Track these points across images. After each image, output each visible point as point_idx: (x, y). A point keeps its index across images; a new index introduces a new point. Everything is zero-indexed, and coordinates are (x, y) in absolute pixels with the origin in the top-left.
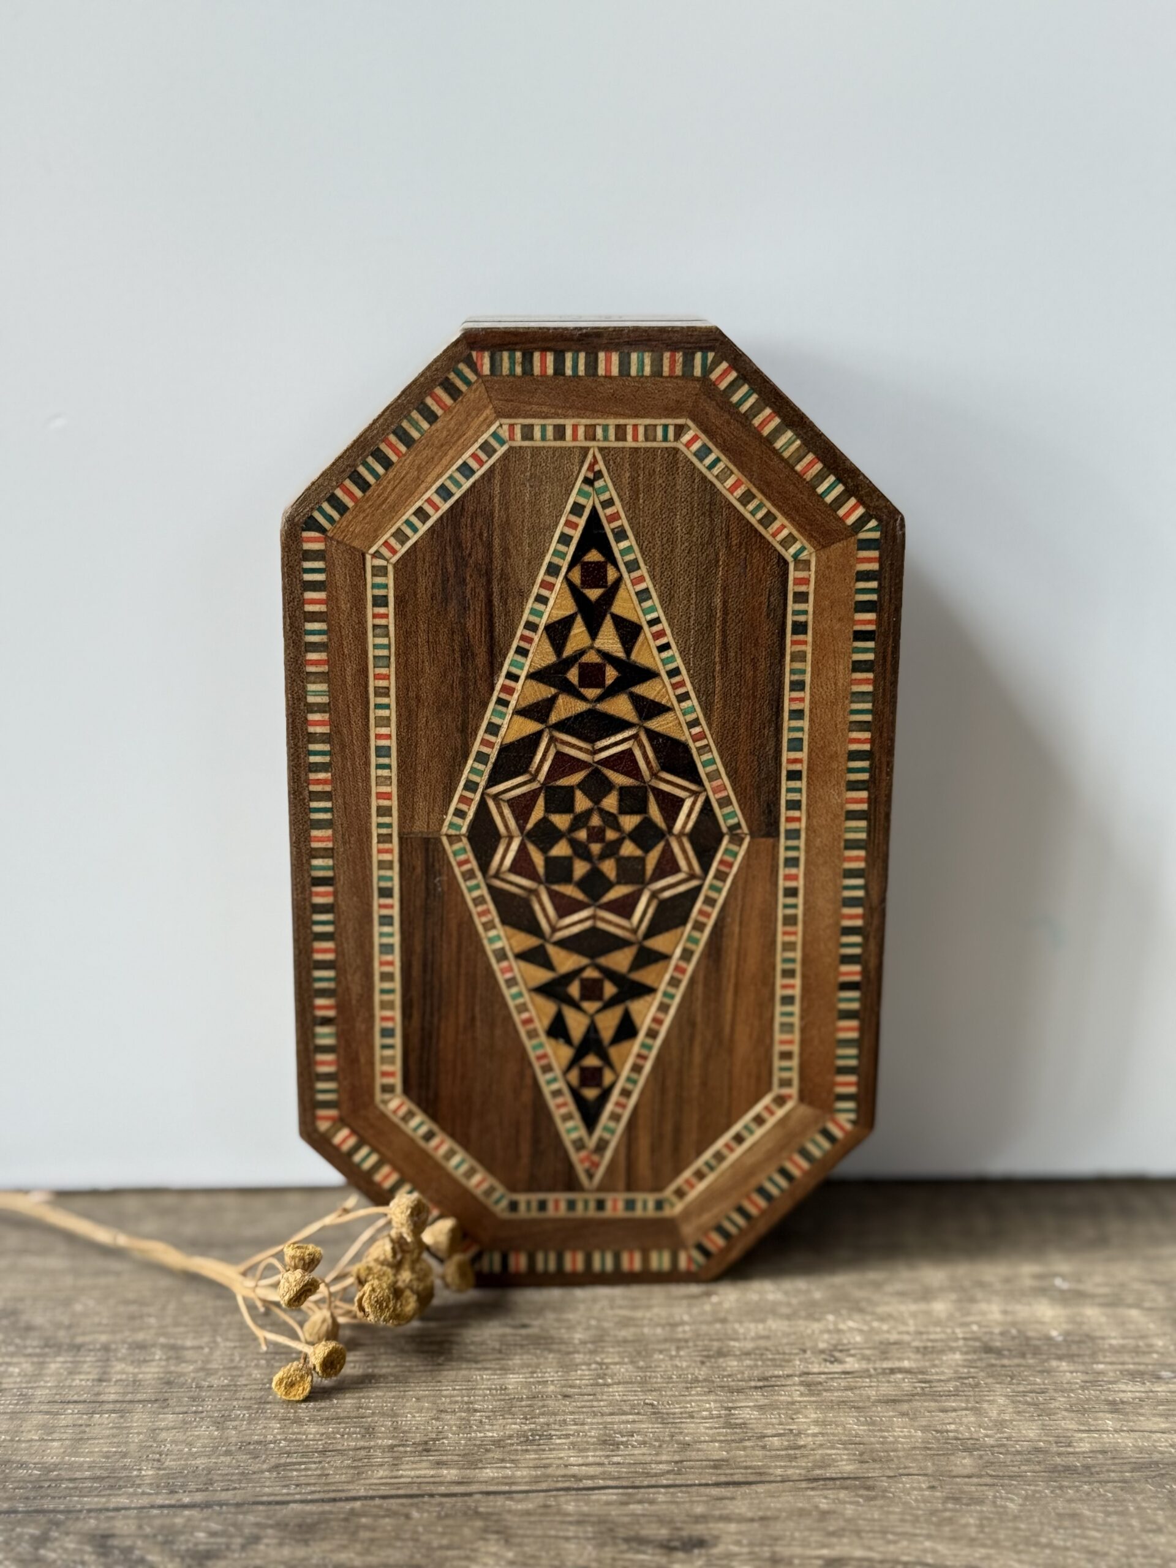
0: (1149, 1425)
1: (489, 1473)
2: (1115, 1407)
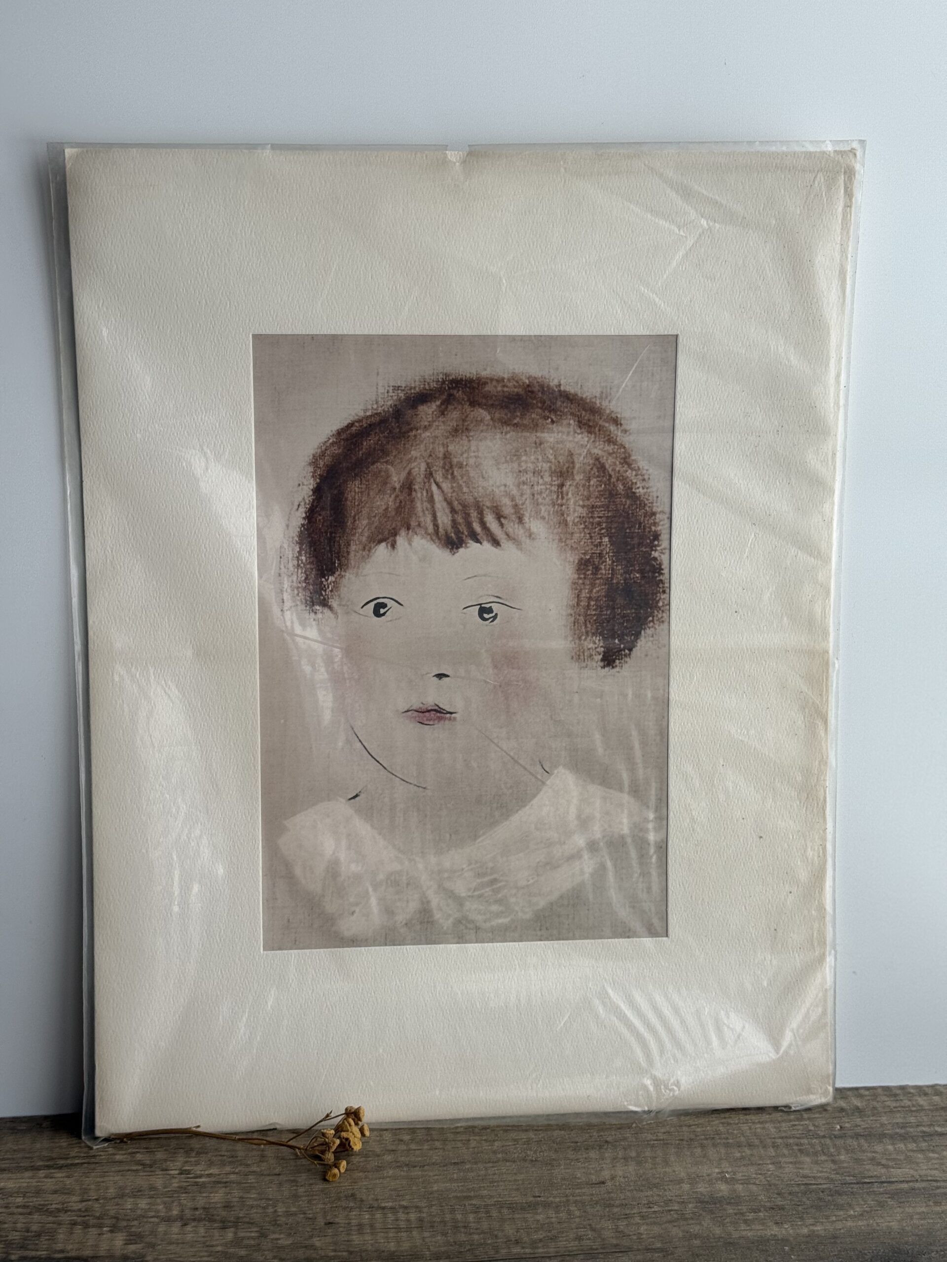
0: (758, 1227)
1: (541, 1250)
2: (746, 1222)
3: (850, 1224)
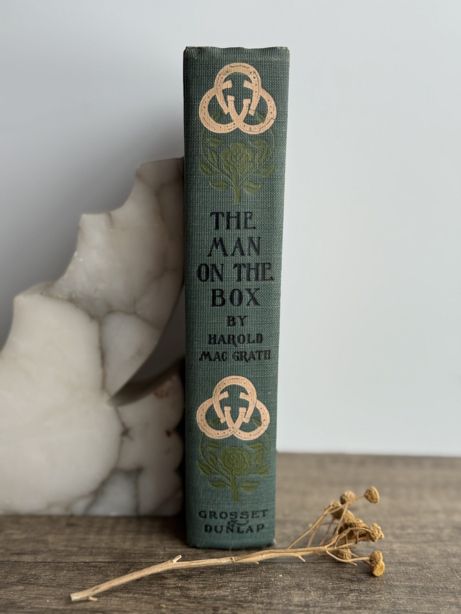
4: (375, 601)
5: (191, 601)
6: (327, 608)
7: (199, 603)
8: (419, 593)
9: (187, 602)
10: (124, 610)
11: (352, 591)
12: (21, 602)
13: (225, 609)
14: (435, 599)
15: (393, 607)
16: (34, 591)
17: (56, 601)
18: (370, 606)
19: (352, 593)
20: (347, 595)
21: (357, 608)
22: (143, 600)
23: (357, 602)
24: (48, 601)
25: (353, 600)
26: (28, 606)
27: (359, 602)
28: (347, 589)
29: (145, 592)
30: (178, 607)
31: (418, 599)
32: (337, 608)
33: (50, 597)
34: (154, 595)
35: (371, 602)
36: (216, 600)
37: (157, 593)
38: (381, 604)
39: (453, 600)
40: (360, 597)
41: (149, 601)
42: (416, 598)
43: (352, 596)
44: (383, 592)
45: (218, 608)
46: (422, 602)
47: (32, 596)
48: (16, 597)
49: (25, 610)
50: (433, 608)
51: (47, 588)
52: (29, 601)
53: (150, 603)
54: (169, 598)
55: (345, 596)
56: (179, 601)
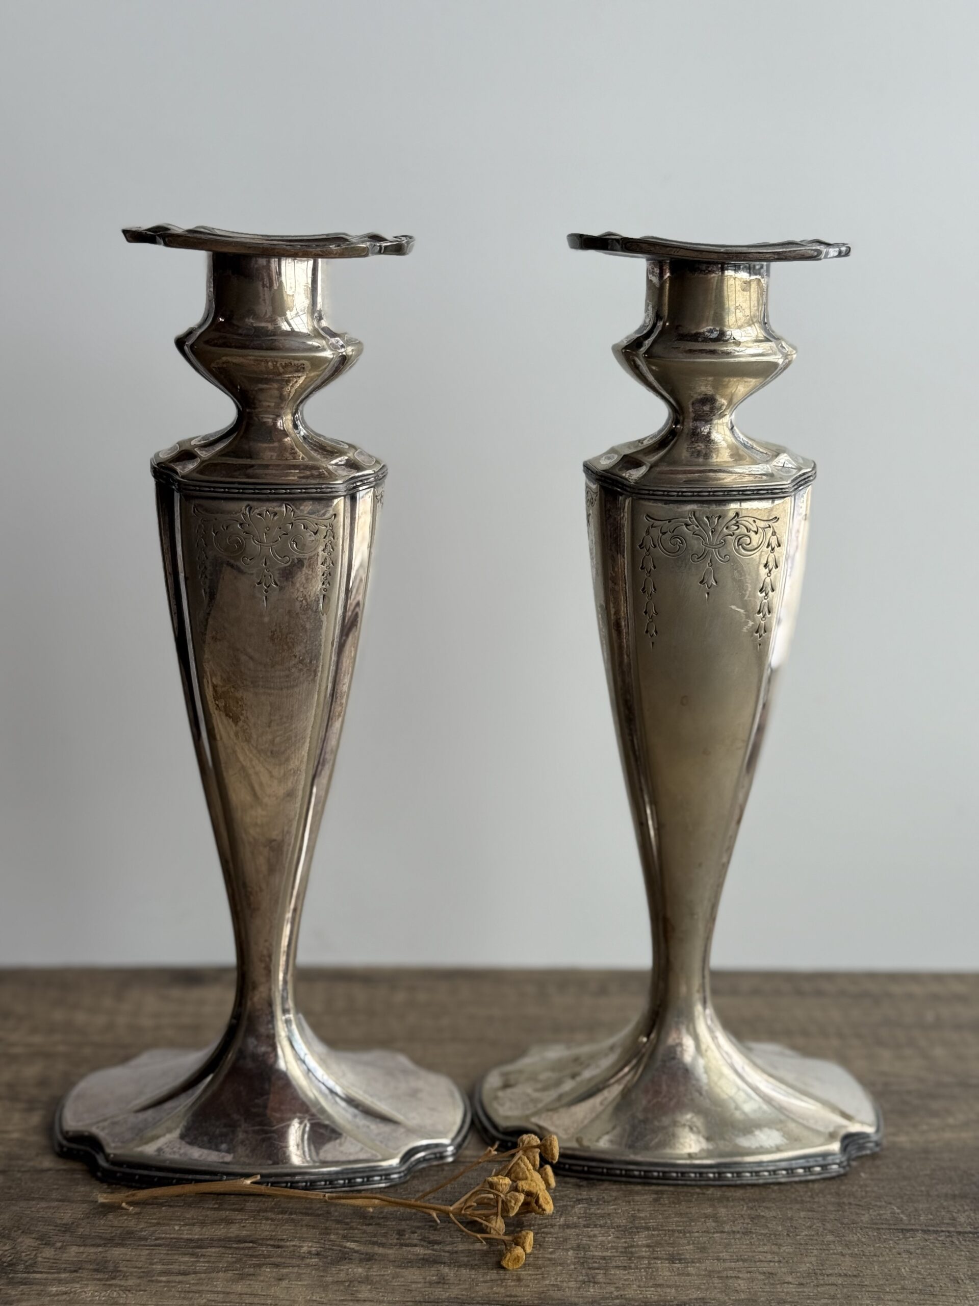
3: (948, 1135)
4: (609, 1214)
5: (368, 1222)
6: (546, 1227)
7: (378, 1224)
8: (667, 1202)
9: (362, 1225)
10: (280, 1237)
11: (579, 1201)
12: (141, 1231)
13: (414, 1233)
14: (688, 1210)
15: (631, 1222)
16: (155, 1214)
17: (187, 1227)
18: (602, 1222)
19: (579, 1204)
20: (573, 1207)
21: (585, 1226)
22: (304, 1223)
23: (586, 1217)
24: (177, 1228)
25: (580, 1213)
26: (150, 1235)
27: (588, 1216)
28: (573, 1198)
29: (304, 1211)
30: (351, 1231)
31: (665, 1211)
32: (560, 1225)
33: (178, 1223)
34: (318, 1215)
35: (602, 1216)
36: (401, 1220)
37: (321, 1212)
38: (616, 1219)
39: (709, 1211)
40: (590, 1209)
41: (312, 1224)
42: (663, 1209)
43: (579, 1209)
44: (619, 1202)
45: (404, 1231)
46: (669, 1214)
47: (153, 1221)
48: (132, 1223)
49: (149, 1242)
50: (683, 1222)
51: (172, 1209)
52: (152, 1229)
53: (314, 1227)
54: (338, 1218)
55: (569, 1208)
56: (352, 1222)
